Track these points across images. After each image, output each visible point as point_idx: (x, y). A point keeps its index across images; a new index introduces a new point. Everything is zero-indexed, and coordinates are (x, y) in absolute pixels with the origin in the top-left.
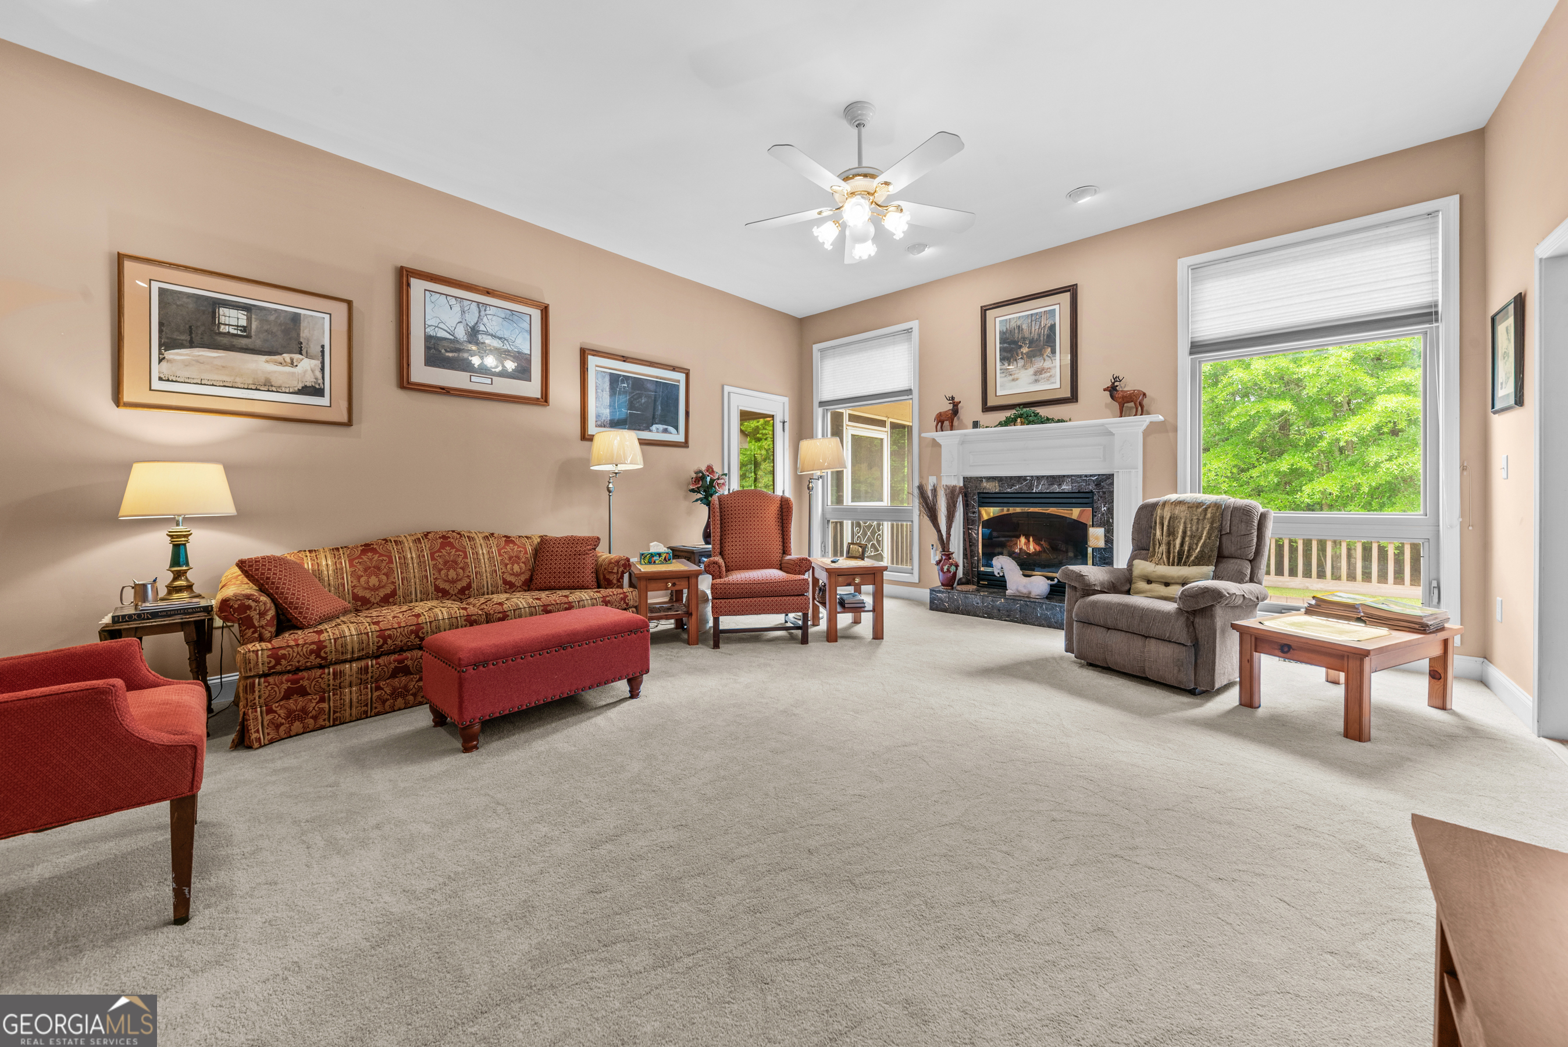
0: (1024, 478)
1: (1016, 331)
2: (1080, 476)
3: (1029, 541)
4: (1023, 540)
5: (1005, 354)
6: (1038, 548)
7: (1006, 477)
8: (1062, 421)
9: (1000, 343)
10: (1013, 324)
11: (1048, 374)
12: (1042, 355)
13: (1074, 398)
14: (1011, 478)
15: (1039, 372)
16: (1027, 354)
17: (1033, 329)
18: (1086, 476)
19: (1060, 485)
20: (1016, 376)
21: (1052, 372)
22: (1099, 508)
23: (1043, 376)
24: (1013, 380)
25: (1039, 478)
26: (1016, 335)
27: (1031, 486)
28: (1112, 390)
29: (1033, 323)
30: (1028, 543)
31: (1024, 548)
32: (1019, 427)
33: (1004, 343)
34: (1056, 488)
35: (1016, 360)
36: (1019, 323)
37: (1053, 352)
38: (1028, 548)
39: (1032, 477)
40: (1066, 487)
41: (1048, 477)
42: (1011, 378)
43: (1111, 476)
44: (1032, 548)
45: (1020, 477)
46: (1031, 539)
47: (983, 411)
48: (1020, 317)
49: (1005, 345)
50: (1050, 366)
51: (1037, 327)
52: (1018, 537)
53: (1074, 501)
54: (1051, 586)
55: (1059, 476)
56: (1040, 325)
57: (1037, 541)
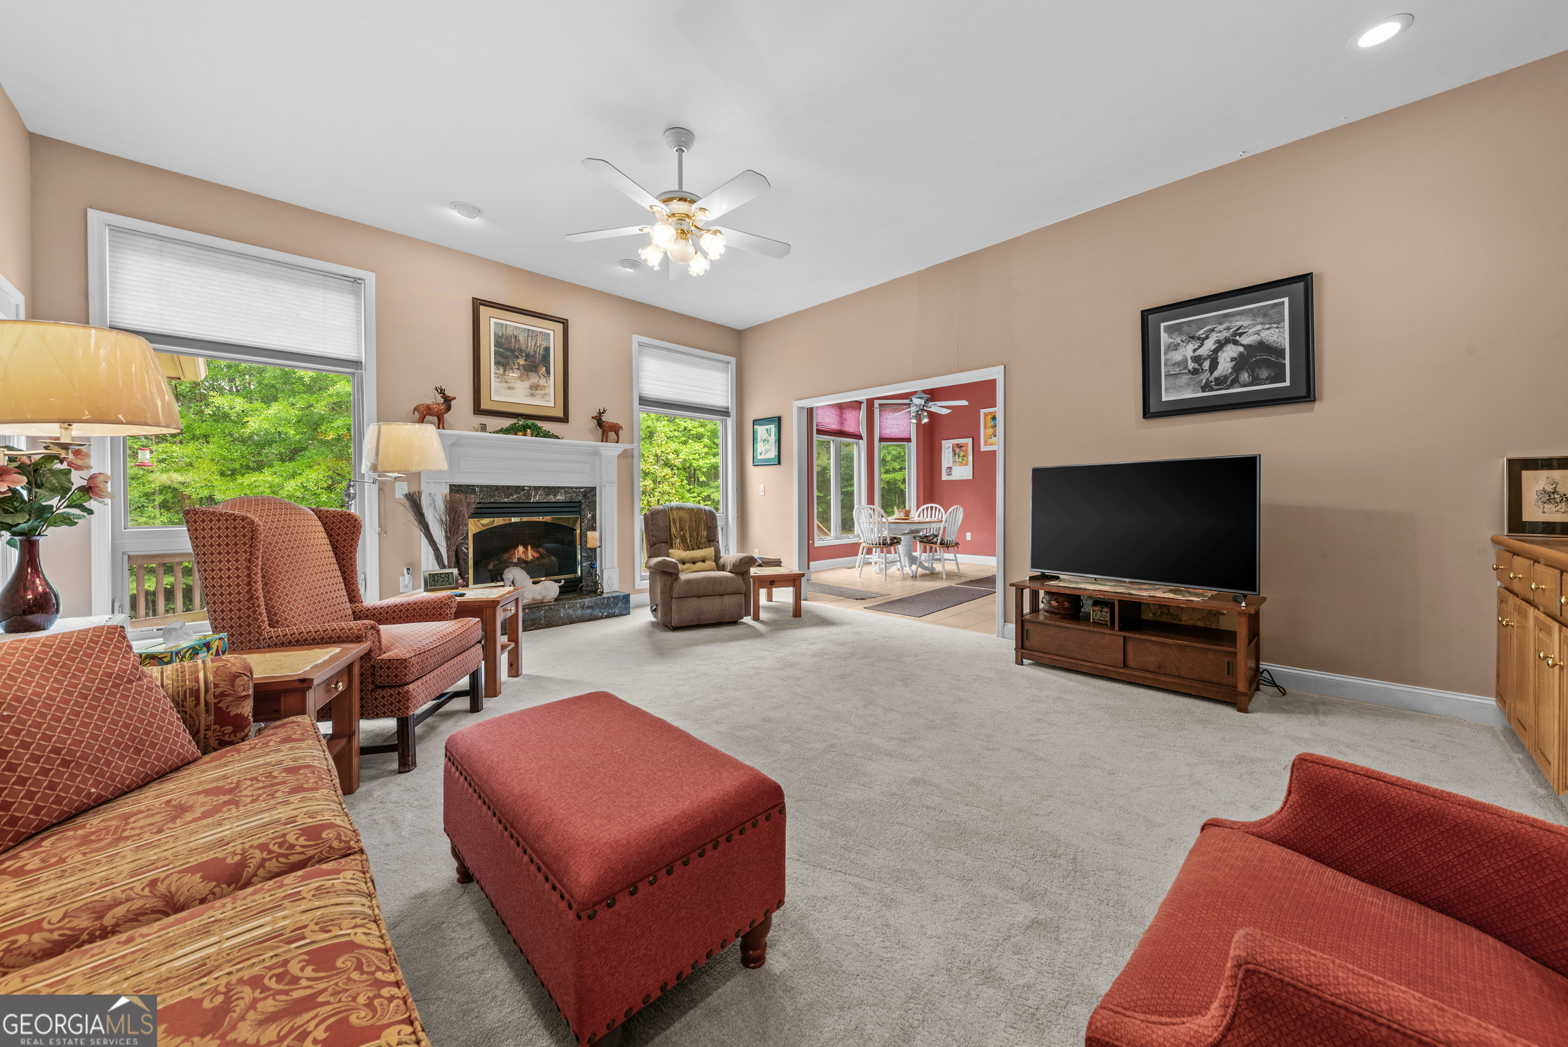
0: (522, 488)
1: (513, 340)
2: (571, 488)
3: (527, 550)
4: (521, 549)
5: (501, 360)
6: (536, 555)
7: (503, 487)
8: (557, 437)
9: (495, 346)
10: (509, 331)
11: (543, 392)
12: (537, 372)
13: (565, 419)
14: (508, 487)
15: (535, 387)
16: (523, 366)
17: (529, 344)
18: (576, 488)
19: (555, 495)
20: (511, 385)
21: (547, 391)
22: (586, 515)
23: (538, 392)
24: (509, 388)
25: (537, 489)
26: (513, 344)
27: (529, 496)
28: (599, 420)
29: (530, 338)
30: (526, 552)
31: (523, 556)
32: (528, 438)
33: (500, 347)
34: (552, 498)
35: (512, 369)
36: (516, 333)
37: (548, 372)
38: (527, 556)
39: (530, 487)
40: (560, 497)
41: (545, 488)
42: (506, 385)
43: (594, 489)
44: (531, 554)
45: (517, 487)
46: (529, 548)
47: (474, 413)
48: (516, 327)
49: (501, 350)
50: (545, 384)
51: (533, 344)
52: (516, 547)
53: (565, 509)
54: (560, 587)
55: (554, 488)
56: (536, 343)
57: (535, 547)
